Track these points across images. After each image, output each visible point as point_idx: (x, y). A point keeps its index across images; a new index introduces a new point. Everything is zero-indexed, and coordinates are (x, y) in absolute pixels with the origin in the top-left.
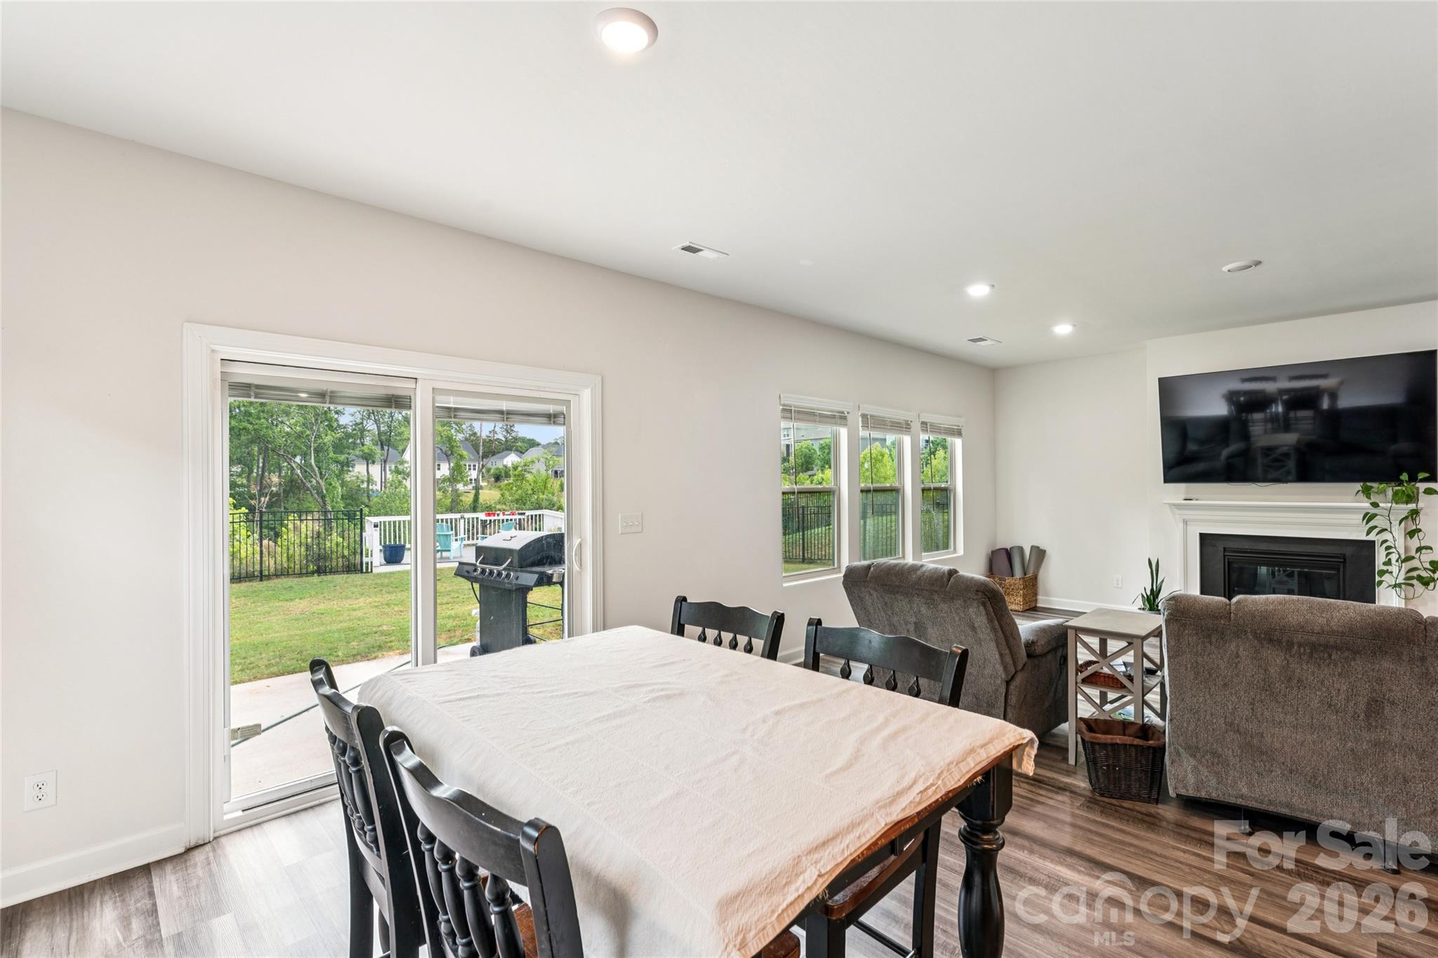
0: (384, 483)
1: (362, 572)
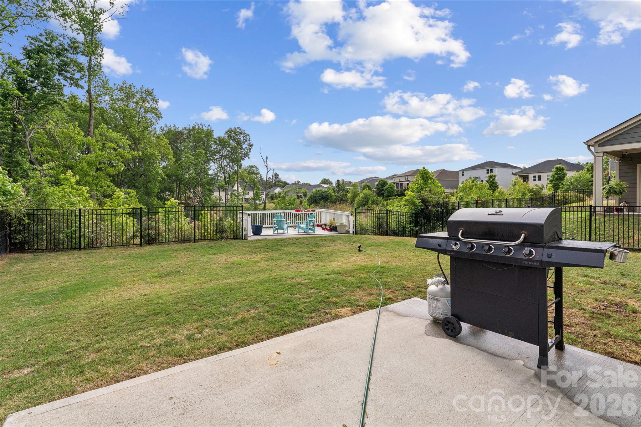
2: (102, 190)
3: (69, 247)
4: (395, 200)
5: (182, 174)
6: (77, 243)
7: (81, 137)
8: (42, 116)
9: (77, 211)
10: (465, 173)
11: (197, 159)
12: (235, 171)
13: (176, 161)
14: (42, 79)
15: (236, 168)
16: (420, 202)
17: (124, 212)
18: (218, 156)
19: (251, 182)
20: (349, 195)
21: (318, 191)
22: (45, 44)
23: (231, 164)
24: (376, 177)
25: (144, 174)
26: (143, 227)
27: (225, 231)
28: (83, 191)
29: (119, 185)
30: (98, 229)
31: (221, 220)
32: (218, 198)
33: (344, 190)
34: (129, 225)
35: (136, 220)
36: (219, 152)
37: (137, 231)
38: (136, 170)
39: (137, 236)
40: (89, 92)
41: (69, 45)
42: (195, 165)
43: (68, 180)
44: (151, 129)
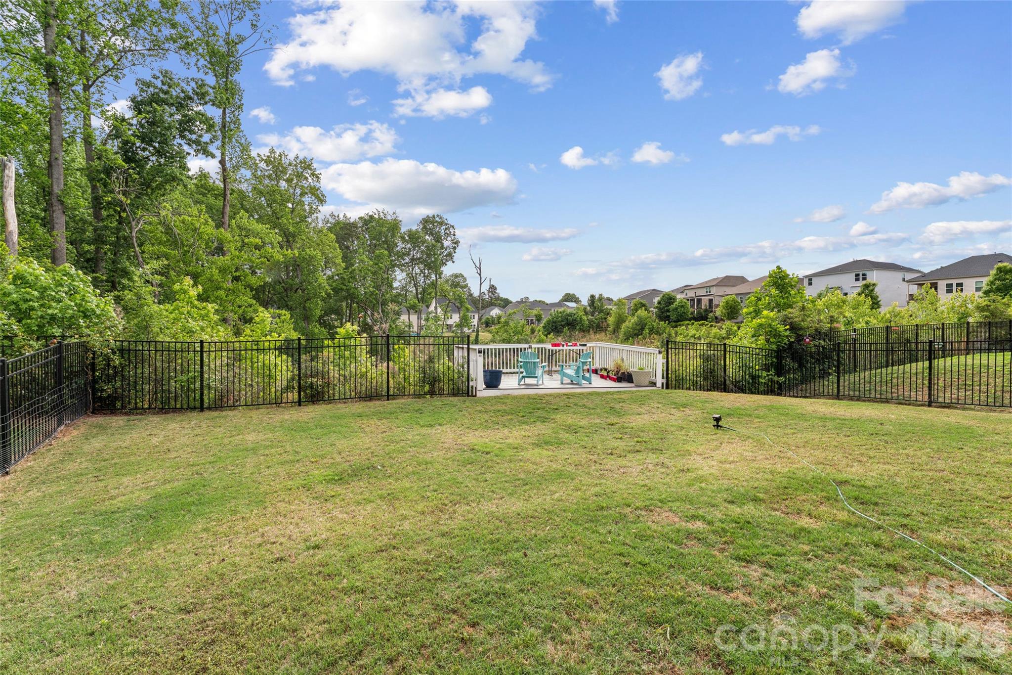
0: (420, 327)
1: (468, 396)
2: (241, 311)
3: (185, 406)
4: (690, 327)
5: (356, 288)
6: (197, 398)
7: (209, 229)
8: (157, 201)
9: (196, 345)
10: (814, 280)
11: (376, 264)
12: (432, 283)
13: (347, 268)
14: (157, 145)
15: (433, 277)
16: (786, 330)
17: (272, 346)
18: (407, 259)
19: (456, 300)
20: (609, 318)
21: (561, 313)
22: (161, 90)
23: (426, 271)
24: (654, 290)
25: (300, 287)
26: (303, 371)
27: (440, 381)
28: (209, 311)
29: (266, 305)
30: (231, 373)
31: (431, 360)
32: (407, 324)
33: (602, 311)
34: (280, 368)
35: (290, 359)
36: (408, 255)
37: (293, 379)
38: (290, 281)
39: (293, 388)
40: (222, 162)
41: (194, 91)
42: (374, 273)
43: (185, 292)
44: (309, 220)
